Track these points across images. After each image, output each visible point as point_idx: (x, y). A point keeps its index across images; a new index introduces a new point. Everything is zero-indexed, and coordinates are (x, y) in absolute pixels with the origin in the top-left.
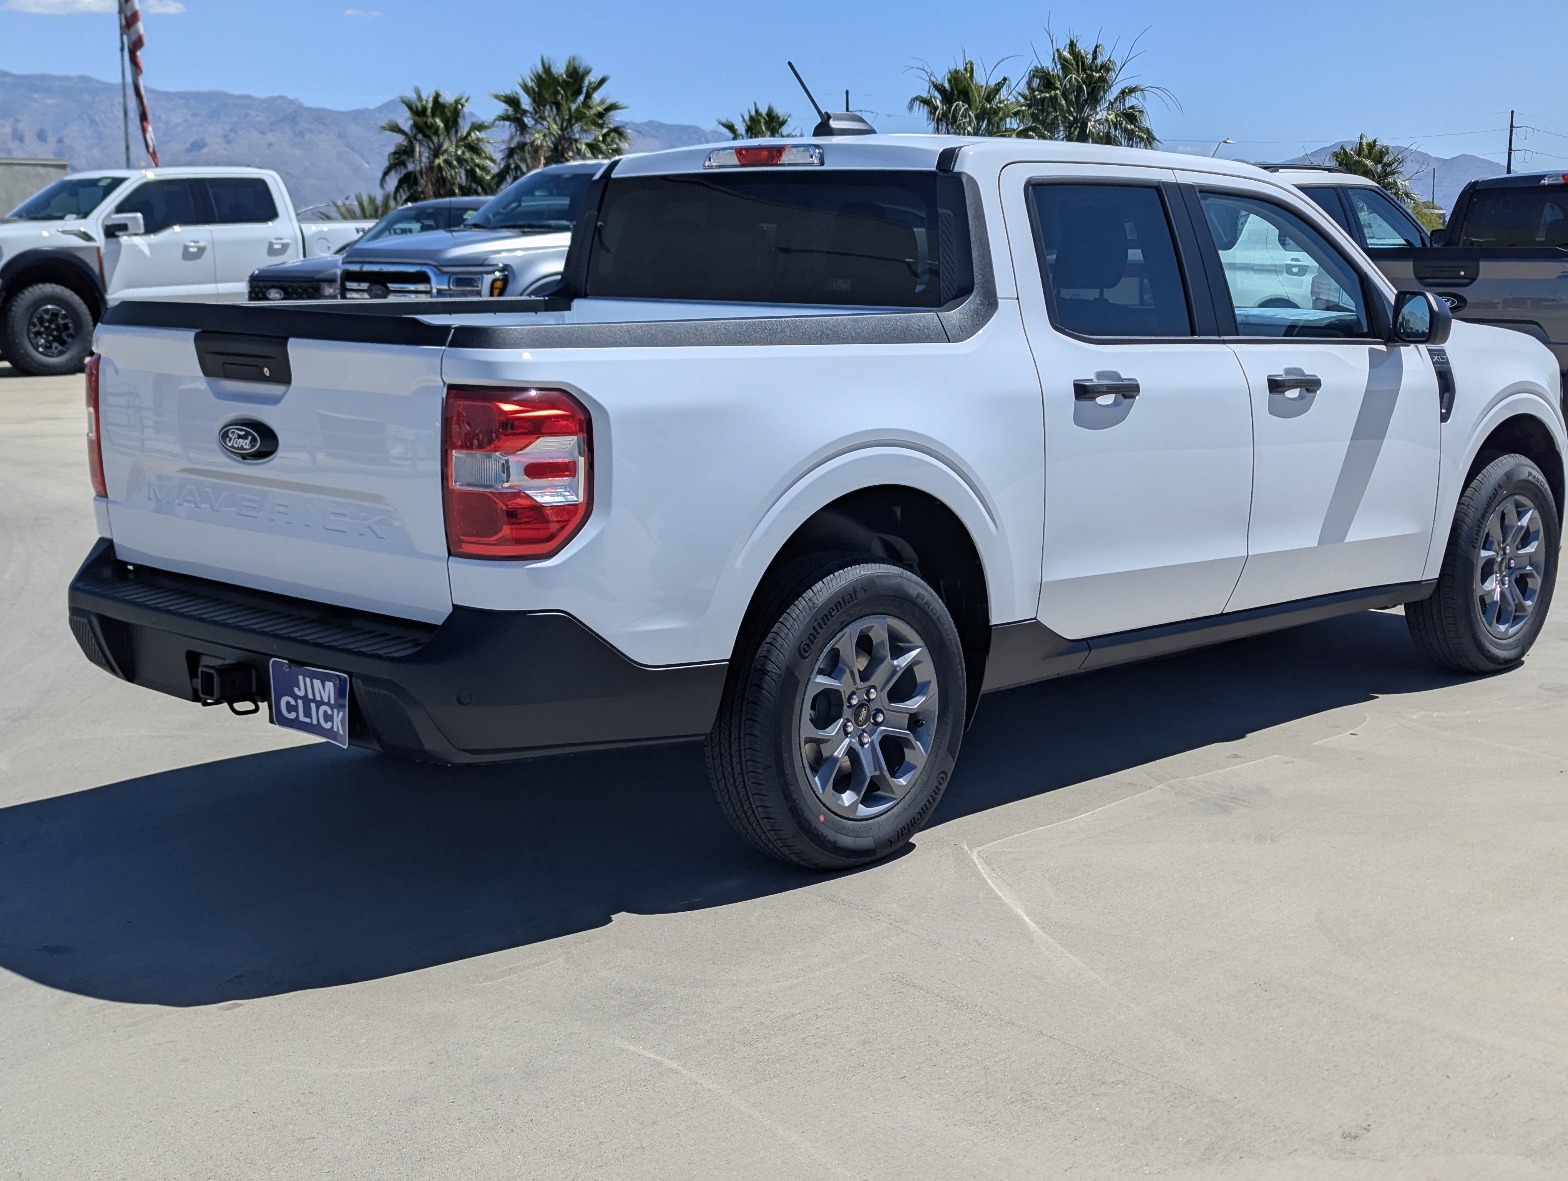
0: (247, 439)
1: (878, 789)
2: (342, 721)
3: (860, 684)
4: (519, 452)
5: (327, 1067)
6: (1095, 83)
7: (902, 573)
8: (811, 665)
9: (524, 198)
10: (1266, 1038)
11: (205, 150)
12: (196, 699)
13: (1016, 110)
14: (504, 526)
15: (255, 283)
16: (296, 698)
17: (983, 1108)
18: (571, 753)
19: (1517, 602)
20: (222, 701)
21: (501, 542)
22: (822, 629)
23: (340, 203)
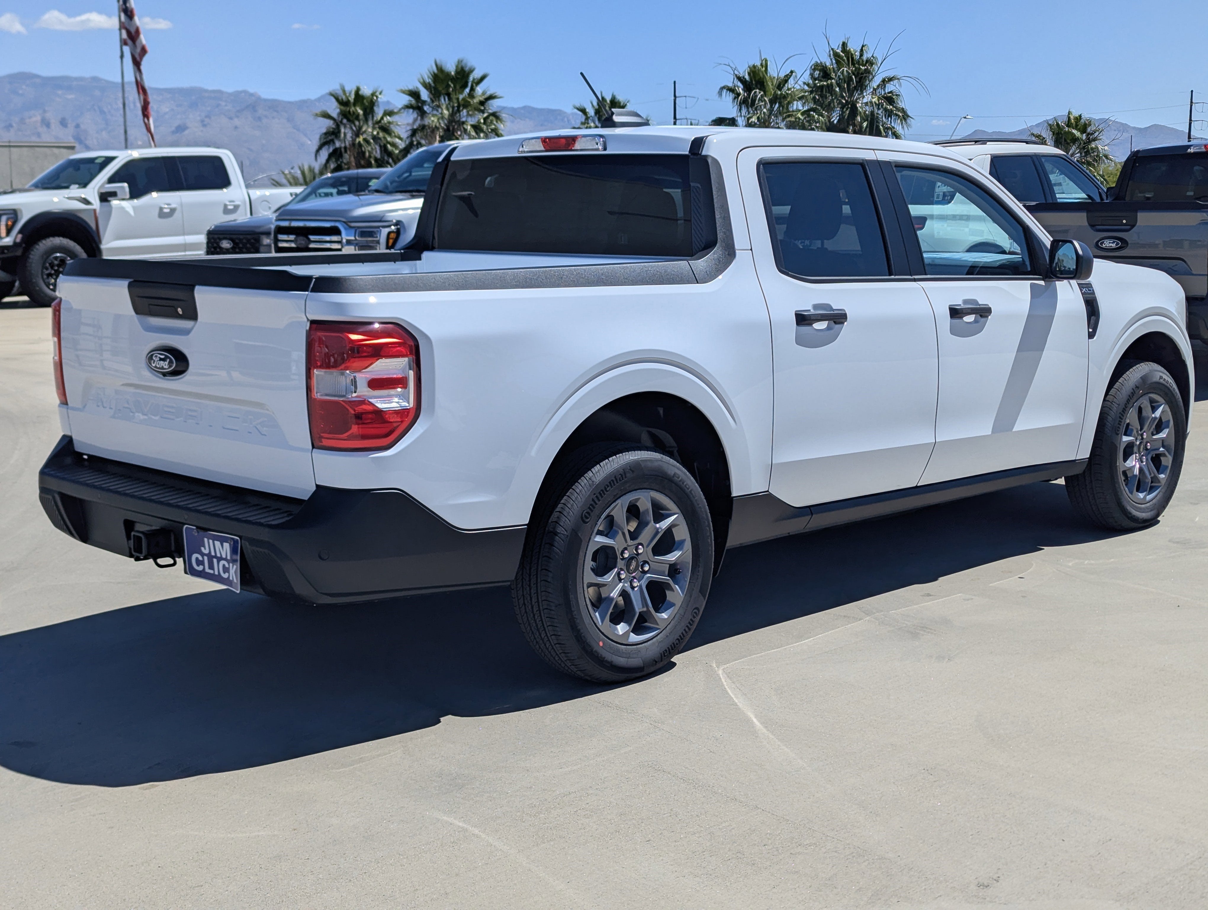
0: (166, 361)
1: (646, 621)
2: (236, 572)
3: (630, 542)
4: (364, 371)
5: (216, 833)
6: (862, 74)
7: (662, 458)
8: (591, 528)
9: (413, 170)
10: (927, 811)
11: (186, 132)
12: (131, 556)
13: (800, 95)
14: (353, 426)
15: (211, 236)
16: (203, 555)
17: (706, 864)
18: (408, 596)
19: (1153, 475)
20: (149, 557)
21: (350, 438)
22: (599, 500)
23: (287, 172)
